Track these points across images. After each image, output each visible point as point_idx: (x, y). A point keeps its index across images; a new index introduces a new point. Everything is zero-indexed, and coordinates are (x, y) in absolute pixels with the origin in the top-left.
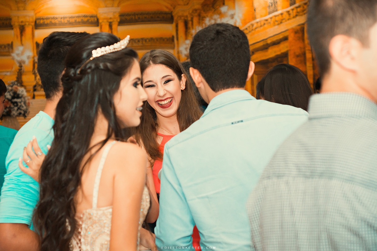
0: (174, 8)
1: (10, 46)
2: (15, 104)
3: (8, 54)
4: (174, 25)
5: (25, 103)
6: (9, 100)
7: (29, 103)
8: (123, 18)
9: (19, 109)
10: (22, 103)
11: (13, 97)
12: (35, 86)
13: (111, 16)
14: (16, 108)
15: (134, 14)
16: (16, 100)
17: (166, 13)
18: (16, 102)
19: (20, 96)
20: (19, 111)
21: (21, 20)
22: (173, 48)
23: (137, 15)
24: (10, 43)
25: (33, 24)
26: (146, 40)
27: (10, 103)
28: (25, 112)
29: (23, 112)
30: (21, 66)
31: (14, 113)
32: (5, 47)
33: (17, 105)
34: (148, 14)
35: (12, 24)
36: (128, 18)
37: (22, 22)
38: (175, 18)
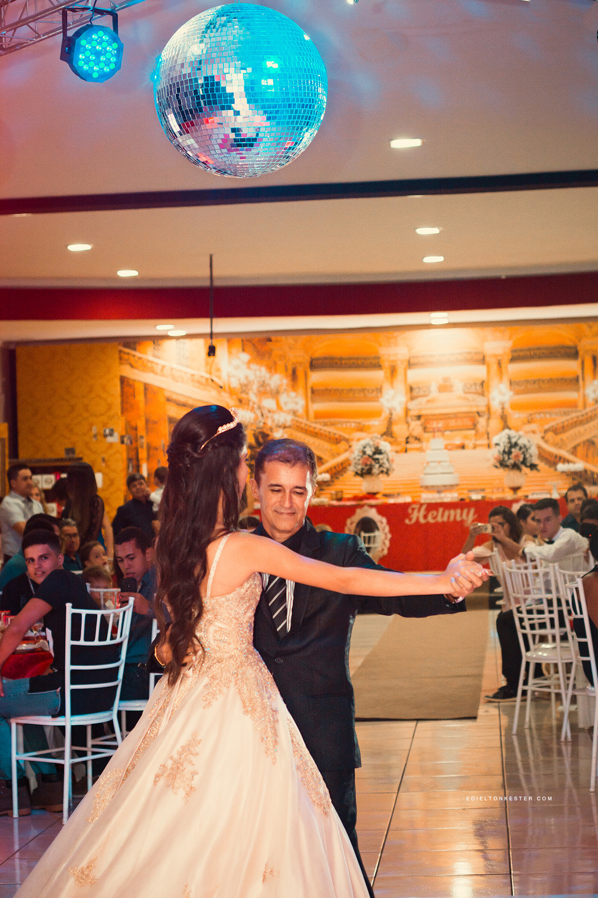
0: (580, 341)
1: (379, 390)
2: (377, 461)
3: (376, 399)
4: (579, 361)
5: (388, 459)
6: (370, 456)
7: (393, 460)
8: (516, 354)
9: (381, 466)
10: (385, 461)
11: (375, 453)
12: (407, 438)
13: (500, 351)
14: (377, 466)
15: (529, 350)
16: (377, 456)
17: (569, 348)
18: (378, 459)
19: (383, 451)
20: (381, 469)
21: (392, 358)
22: (578, 390)
23: (533, 349)
24: (379, 387)
25: (406, 363)
26: (543, 381)
27: (370, 459)
28: (388, 470)
29: (385, 470)
30: (391, 414)
31: (376, 470)
32: (373, 391)
33: (378, 463)
34: (547, 348)
35: (381, 363)
36: (521, 354)
37: (393, 361)
38: (581, 353)
